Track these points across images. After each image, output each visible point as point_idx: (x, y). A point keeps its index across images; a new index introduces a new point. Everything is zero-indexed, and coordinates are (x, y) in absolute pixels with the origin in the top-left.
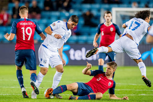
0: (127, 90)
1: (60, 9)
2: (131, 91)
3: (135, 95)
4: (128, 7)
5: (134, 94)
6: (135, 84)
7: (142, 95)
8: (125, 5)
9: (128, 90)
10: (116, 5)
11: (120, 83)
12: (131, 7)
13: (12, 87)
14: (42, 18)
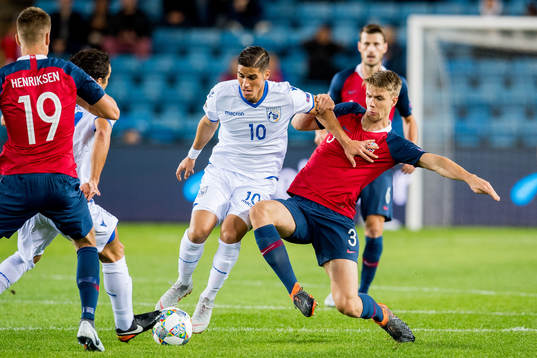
0: (462, 312)
1: (221, 20)
2: (477, 316)
3: (490, 330)
4: (466, 13)
5: (488, 327)
6: (490, 289)
7: (514, 330)
8: (456, 7)
9: (465, 314)
10: (424, 7)
11: (436, 289)
12: (477, 14)
13: (47, 303)
14: (156, 51)
